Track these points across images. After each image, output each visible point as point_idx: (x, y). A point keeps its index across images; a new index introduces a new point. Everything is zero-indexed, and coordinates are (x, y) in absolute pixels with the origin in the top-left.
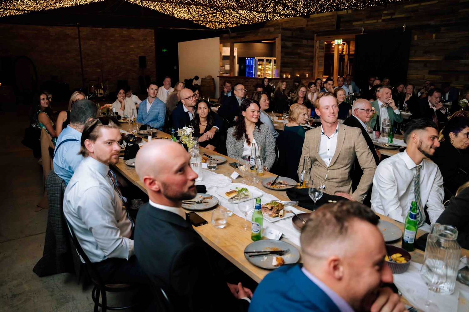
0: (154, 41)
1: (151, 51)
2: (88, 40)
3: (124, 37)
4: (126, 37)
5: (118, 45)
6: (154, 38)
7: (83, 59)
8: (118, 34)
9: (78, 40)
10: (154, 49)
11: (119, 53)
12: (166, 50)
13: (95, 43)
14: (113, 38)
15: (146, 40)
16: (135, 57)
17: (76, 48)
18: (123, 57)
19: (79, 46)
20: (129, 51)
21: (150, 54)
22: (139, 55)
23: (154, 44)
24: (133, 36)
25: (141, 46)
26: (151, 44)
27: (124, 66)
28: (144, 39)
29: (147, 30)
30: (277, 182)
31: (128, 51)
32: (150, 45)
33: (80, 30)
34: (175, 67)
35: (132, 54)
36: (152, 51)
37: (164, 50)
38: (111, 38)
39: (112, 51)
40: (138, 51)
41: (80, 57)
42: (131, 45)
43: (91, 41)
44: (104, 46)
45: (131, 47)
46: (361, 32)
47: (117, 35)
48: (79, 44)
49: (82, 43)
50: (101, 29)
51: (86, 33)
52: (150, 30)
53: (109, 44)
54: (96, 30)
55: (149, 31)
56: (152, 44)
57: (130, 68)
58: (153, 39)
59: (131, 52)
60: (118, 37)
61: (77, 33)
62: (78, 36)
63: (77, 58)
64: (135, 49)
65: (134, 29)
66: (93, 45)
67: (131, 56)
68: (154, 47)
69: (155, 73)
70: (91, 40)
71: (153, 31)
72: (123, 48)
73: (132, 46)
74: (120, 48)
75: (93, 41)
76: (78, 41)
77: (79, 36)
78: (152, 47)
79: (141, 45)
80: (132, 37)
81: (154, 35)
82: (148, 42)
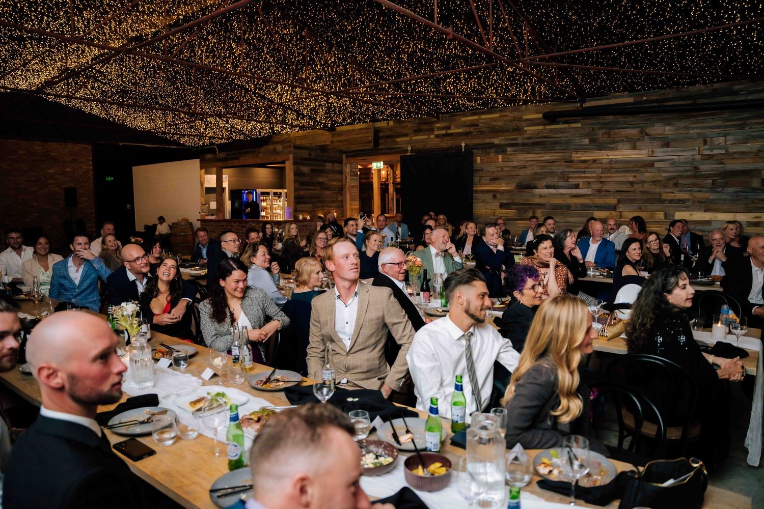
0: (91, 163)
1: (86, 180)
3: (36, 156)
4: (40, 156)
5: (26, 169)
6: (91, 158)
8: (24, 150)
10: (92, 177)
11: (27, 181)
12: (112, 179)
14: (14, 157)
15: (77, 162)
16: (58, 189)
18: (35, 189)
20: (46, 179)
21: (84, 184)
22: (64, 186)
23: (92, 168)
24: (52, 154)
25: (67, 171)
26: (86, 168)
27: (35, 204)
28: (73, 160)
29: (79, 145)
30: (272, 378)
31: (43, 179)
32: (85, 170)
34: (128, 206)
36: (88, 179)
37: (109, 179)
38: (11, 157)
39: (13, 178)
40: (63, 179)
42: (49, 169)
45: (49, 173)
46: (407, 151)
52: (85, 146)
55: (83, 148)
56: (88, 167)
57: (48, 206)
58: (90, 160)
59: (50, 181)
60: (24, 155)
64: (57, 177)
65: (55, 143)
67: (50, 186)
68: (92, 172)
69: (94, 215)
71: (90, 147)
72: (34, 173)
73: (53, 171)
78: (88, 172)
79: (69, 170)
81: (91, 153)
82: (81, 165)
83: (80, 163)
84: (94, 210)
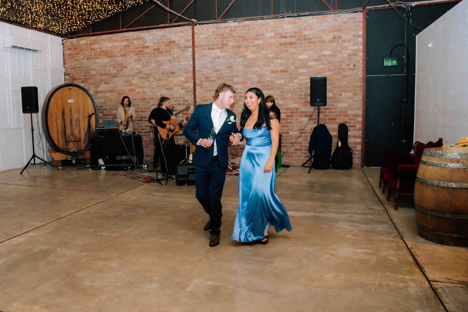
0: (360, 40)
1: (352, 66)
2: (210, 49)
3: (286, 37)
4: (290, 37)
5: (271, 56)
6: (361, 33)
7: (197, 87)
8: (272, 31)
9: (190, 50)
10: (361, 61)
11: (272, 72)
12: (395, 62)
13: (222, 54)
14: (259, 42)
15: (340, 41)
17: (185, 66)
18: (282, 82)
19: (192, 62)
20: (295, 68)
21: (349, 73)
23: (361, 47)
24: (306, 33)
25: (325, 56)
26: (352, 48)
28: (334, 38)
31: (292, 67)
32: (349, 52)
33: (196, 31)
35: (301, 74)
36: (354, 66)
37: (390, 63)
38: (257, 42)
39: (258, 69)
40: (318, 67)
41: (192, 84)
42: (301, 54)
43: (214, 51)
44: (241, 60)
45: (301, 60)
47: (268, 35)
48: (192, 59)
49: (197, 56)
50: (236, 24)
51: (205, 36)
52: (353, 15)
53: (251, 56)
54: (226, 27)
55: (349, 19)
56: (356, 47)
57: (296, 106)
58: (359, 36)
59: (301, 71)
60: (271, 37)
61: (191, 38)
62: (190, 44)
63: (186, 85)
64: (310, 64)
65: (311, 17)
66: (219, 58)
67: (301, 78)
68: (362, 54)
69: (360, 119)
70: (214, 49)
71: (359, 17)
72: (281, 61)
73: (305, 57)
74: (276, 61)
75: (219, 51)
76: (191, 53)
77: (193, 43)
78: (356, 55)
79: (327, 53)
80: (305, 36)
81: (361, 25)
82: (345, 44)
83: (344, 41)
84: (360, 112)
